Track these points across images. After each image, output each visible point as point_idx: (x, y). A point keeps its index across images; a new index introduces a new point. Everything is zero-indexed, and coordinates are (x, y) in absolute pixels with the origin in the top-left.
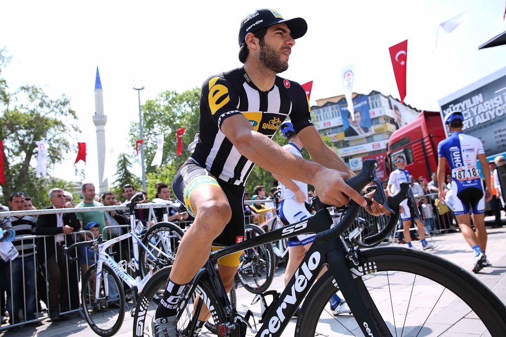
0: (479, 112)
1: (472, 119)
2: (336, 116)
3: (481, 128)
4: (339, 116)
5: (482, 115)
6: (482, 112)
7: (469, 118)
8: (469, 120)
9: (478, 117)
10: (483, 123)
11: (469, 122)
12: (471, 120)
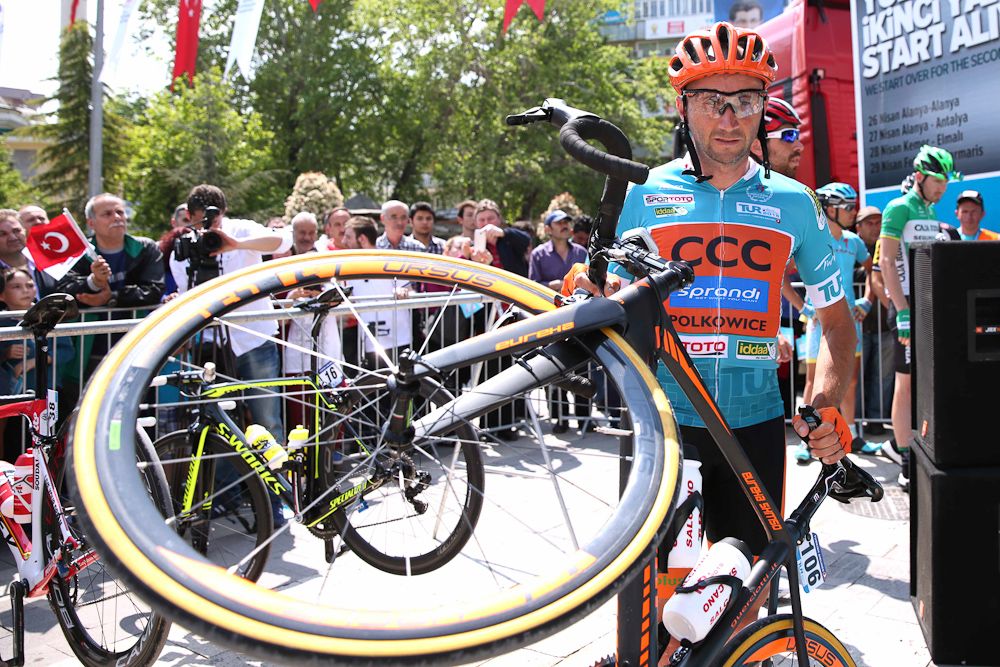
0: (968, 7)
1: (941, 27)
2: (701, 10)
3: (963, 64)
4: (709, 10)
5: (975, 16)
6: (976, 6)
7: (931, 24)
8: (931, 30)
9: (961, 23)
10: (971, 48)
11: (931, 37)
12: (936, 31)
